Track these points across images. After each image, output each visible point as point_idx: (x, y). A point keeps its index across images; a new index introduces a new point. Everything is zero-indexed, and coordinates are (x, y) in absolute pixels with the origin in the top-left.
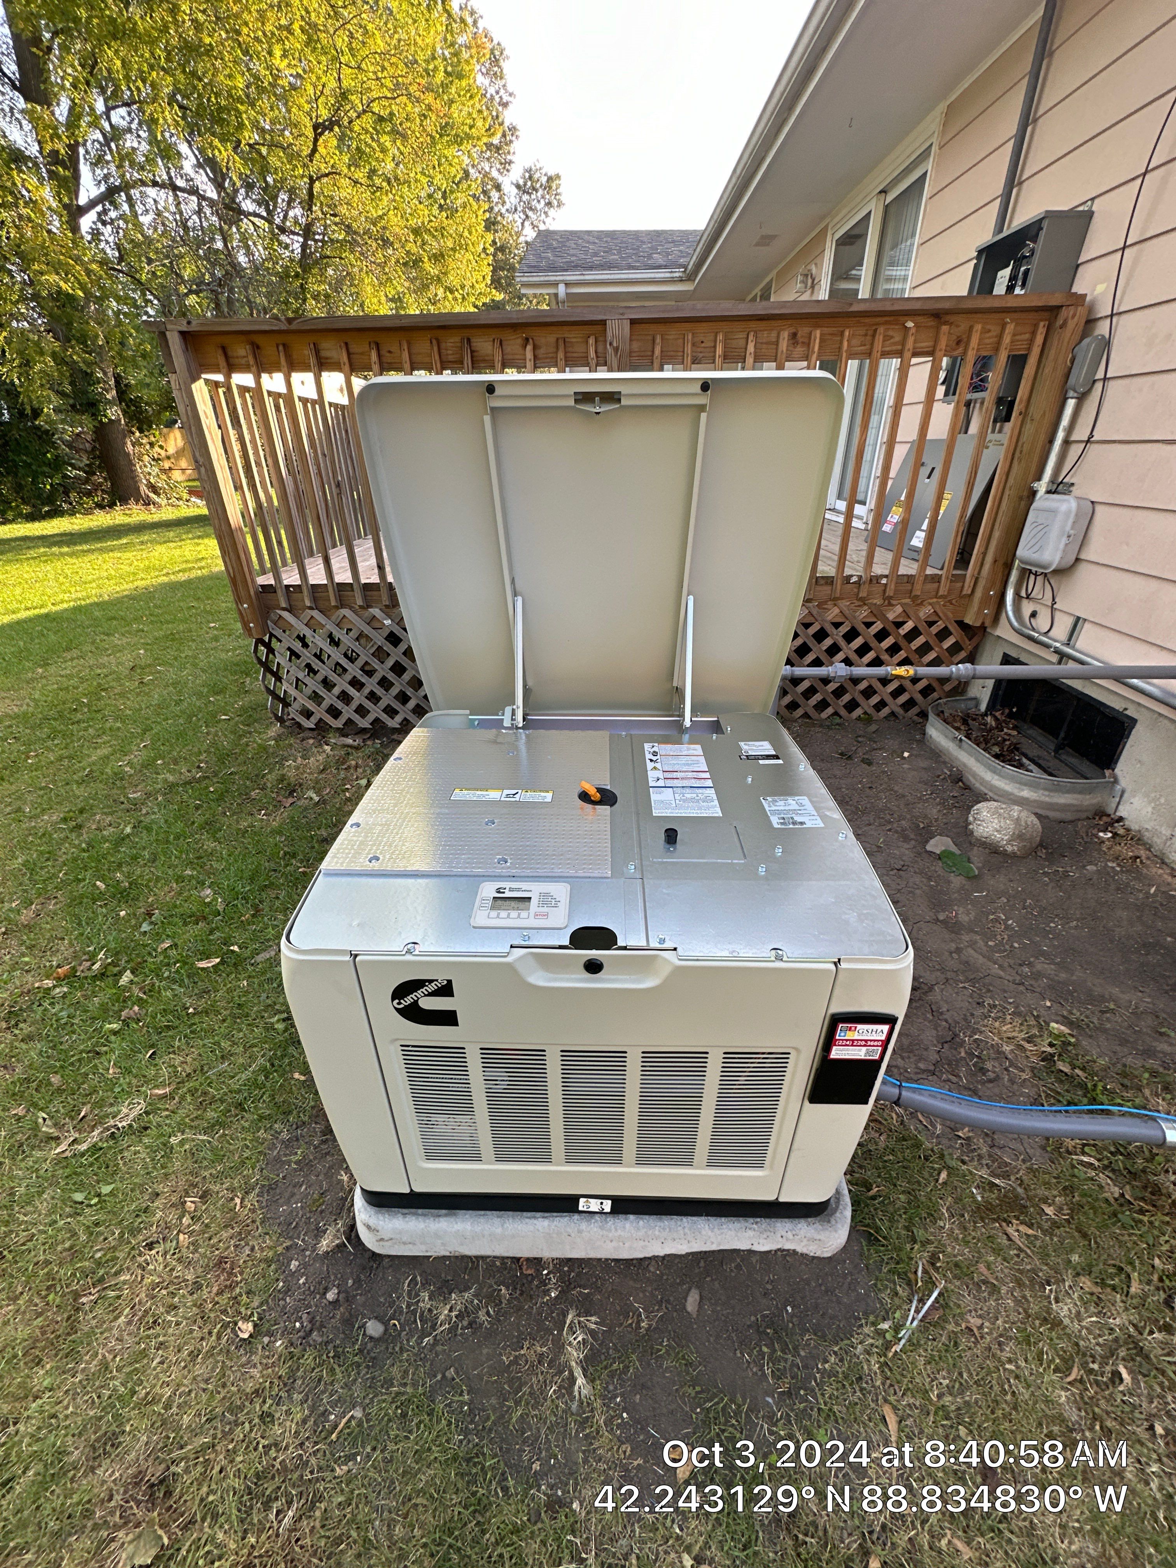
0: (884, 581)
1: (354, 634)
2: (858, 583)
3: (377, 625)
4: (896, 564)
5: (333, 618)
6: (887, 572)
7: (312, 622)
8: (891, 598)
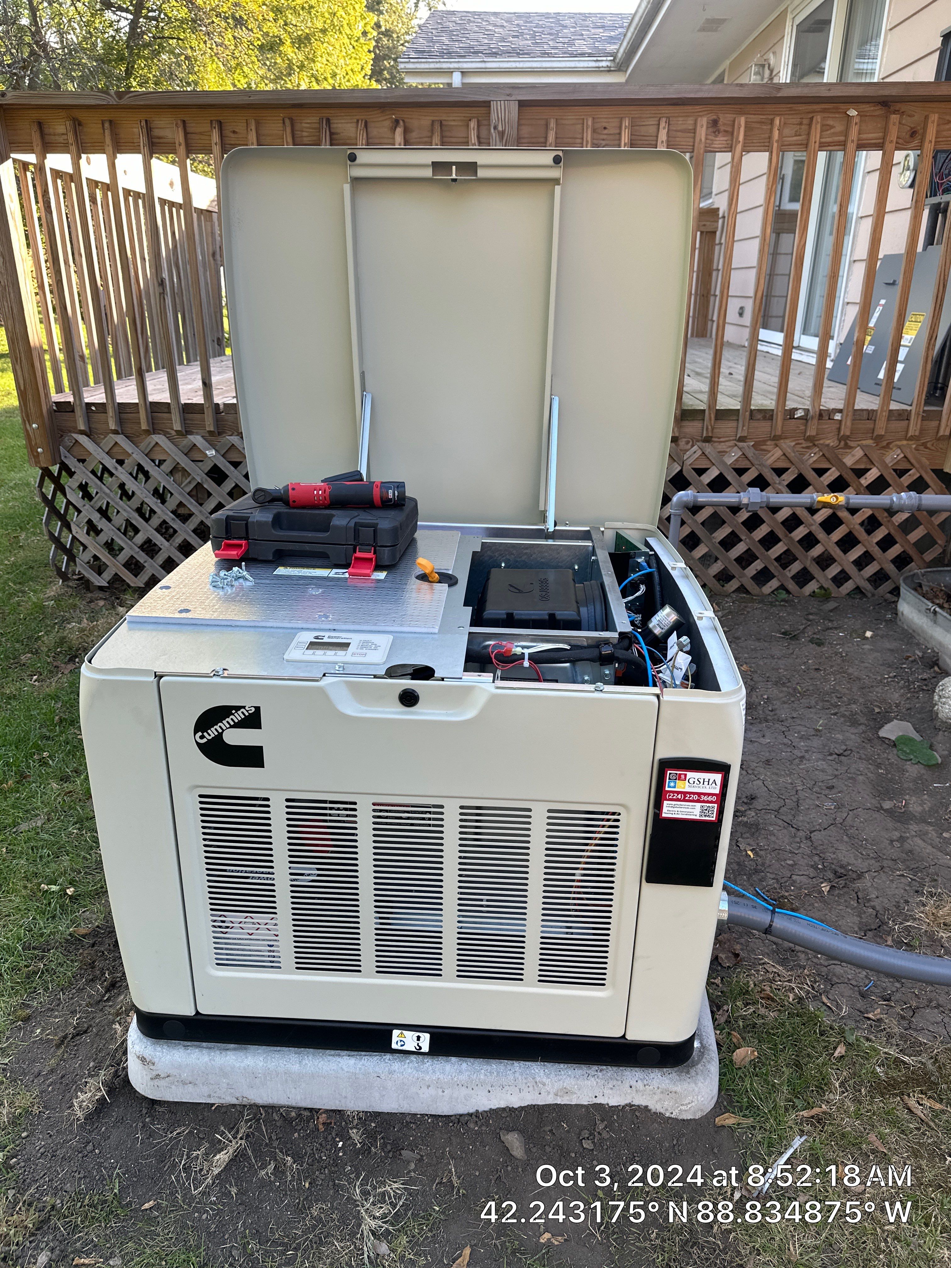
0: (838, 417)
1: (167, 467)
2: (805, 418)
3: (198, 457)
4: (850, 398)
5: (143, 445)
6: (841, 407)
7: (116, 450)
8: (845, 438)
